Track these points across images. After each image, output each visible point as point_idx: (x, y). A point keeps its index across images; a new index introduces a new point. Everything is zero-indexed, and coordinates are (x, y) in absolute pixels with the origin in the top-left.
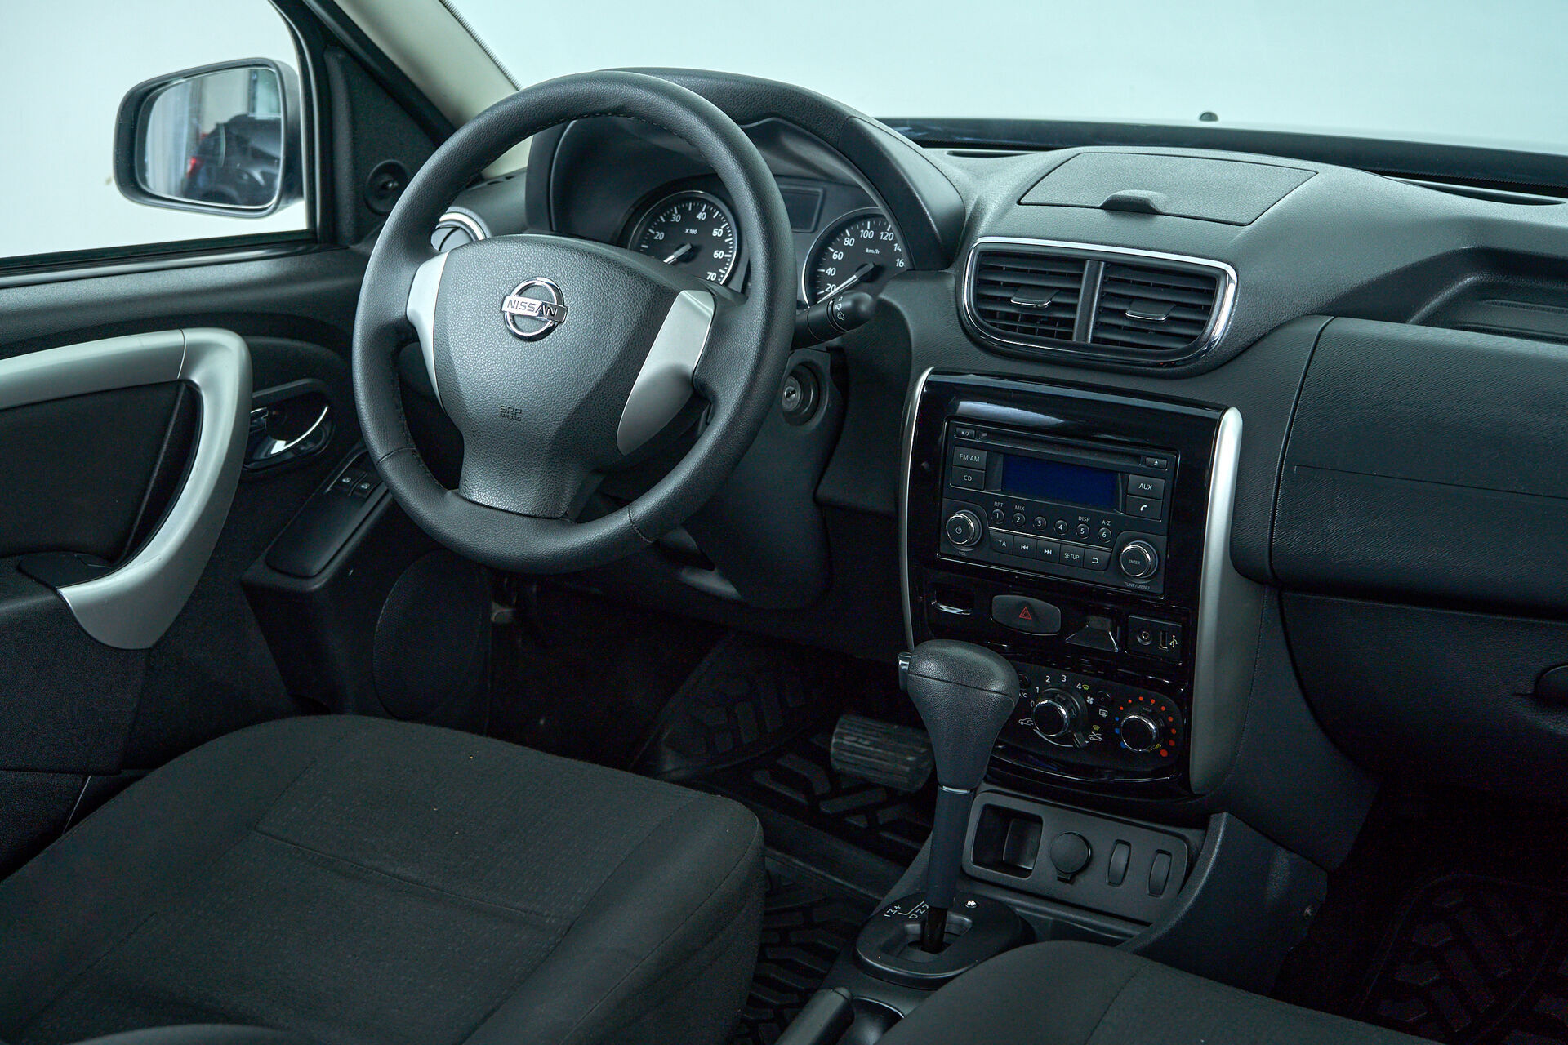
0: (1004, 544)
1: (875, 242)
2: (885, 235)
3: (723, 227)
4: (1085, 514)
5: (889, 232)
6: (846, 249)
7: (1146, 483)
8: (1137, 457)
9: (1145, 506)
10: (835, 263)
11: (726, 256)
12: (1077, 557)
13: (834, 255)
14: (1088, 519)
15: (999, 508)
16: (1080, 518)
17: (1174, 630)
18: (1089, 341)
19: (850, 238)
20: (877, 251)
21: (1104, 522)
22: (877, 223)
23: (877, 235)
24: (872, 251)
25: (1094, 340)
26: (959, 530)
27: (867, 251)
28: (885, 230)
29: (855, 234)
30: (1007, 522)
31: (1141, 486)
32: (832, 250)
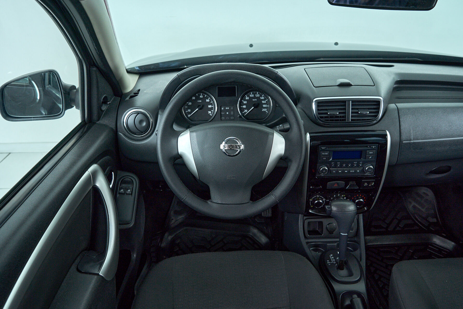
0: (335, 172)
1: (255, 97)
2: (257, 95)
3: (209, 99)
4: (355, 161)
5: (258, 94)
6: (247, 100)
7: (371, 152)
8: (367, 146)
9: (371, 157)
10: (245, 104)
11: (212, 106)
12: (354, 171)
13: (244, 102)
14: (356, 162)
15: (333, 164)
16: (354, 163)
17: (372, 182)
18: (350, 121)
19: (247, 97)
20: (256, 100)
21: (360, 162)
22: (254, 92)
23: (255, 96)
24: (254, 100)
25: (352, 120)
26: (324, 171)
27: (253, 100)
28: (256, 94)
29: (248, 96)
30: (336, 166)
31: (370, 153)
32: (243, 101)
